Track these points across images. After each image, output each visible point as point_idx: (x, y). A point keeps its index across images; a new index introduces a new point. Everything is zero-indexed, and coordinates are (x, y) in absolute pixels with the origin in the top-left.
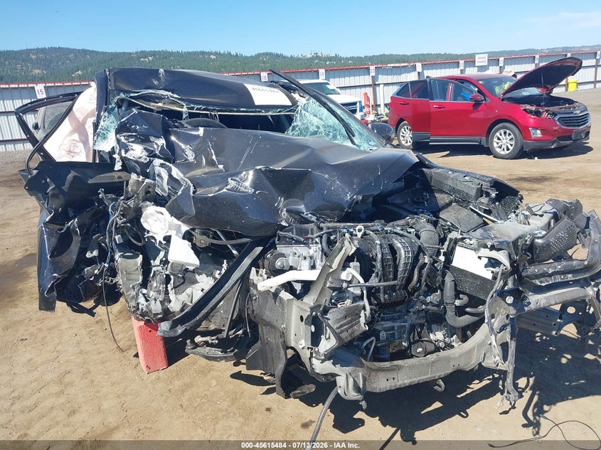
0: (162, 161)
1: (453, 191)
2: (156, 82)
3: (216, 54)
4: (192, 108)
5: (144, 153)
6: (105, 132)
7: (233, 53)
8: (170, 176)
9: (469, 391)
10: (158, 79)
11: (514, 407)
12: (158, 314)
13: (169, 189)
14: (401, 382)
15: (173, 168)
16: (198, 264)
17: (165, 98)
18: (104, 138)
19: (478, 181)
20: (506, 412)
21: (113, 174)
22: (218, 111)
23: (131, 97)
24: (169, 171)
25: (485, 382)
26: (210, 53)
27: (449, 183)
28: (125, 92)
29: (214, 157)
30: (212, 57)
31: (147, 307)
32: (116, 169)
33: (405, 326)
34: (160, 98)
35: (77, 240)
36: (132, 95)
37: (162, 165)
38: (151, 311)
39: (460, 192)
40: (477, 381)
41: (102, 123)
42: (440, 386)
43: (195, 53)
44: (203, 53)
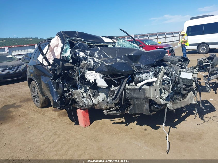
0: (90, 57)
1: (171, 61)
2: (76, 35)
3: (32, 38)
4: (88, 43)
5: (84, 55)
6: (66, 50)
7: (39, 38)
8: (94, 61)
9: (182, 116)
10: (77, 34)
11: (196, 117)
12: (91, 105)
13: (94, 65)
14: (178, 107)
15: (95, 59)
16: (107, 86)
17: (79, 40)
18: (66, 52)
19: (177, 58)
20: (195, 118)
21: (68, 64)
22: (96, 44)
23: (71, 40)
24: (94, 59)
25: (186, 113)
26: (30, 38)
27: (169, 59)
28: (69, 38)
29: (106, 55)
30: (31, 40)
31: (88, 103)
32: (70, 62)
33: (172, 95)
34: (78, 40)
35: (61, 85)
36: (71, 39)
37: (90, 58)
38: (89, 104)
39: (172, 61)
40: (183, 113)
41: (65, 47)
42: (185, 109)
43: (23, 38)
44: (26, 38)
